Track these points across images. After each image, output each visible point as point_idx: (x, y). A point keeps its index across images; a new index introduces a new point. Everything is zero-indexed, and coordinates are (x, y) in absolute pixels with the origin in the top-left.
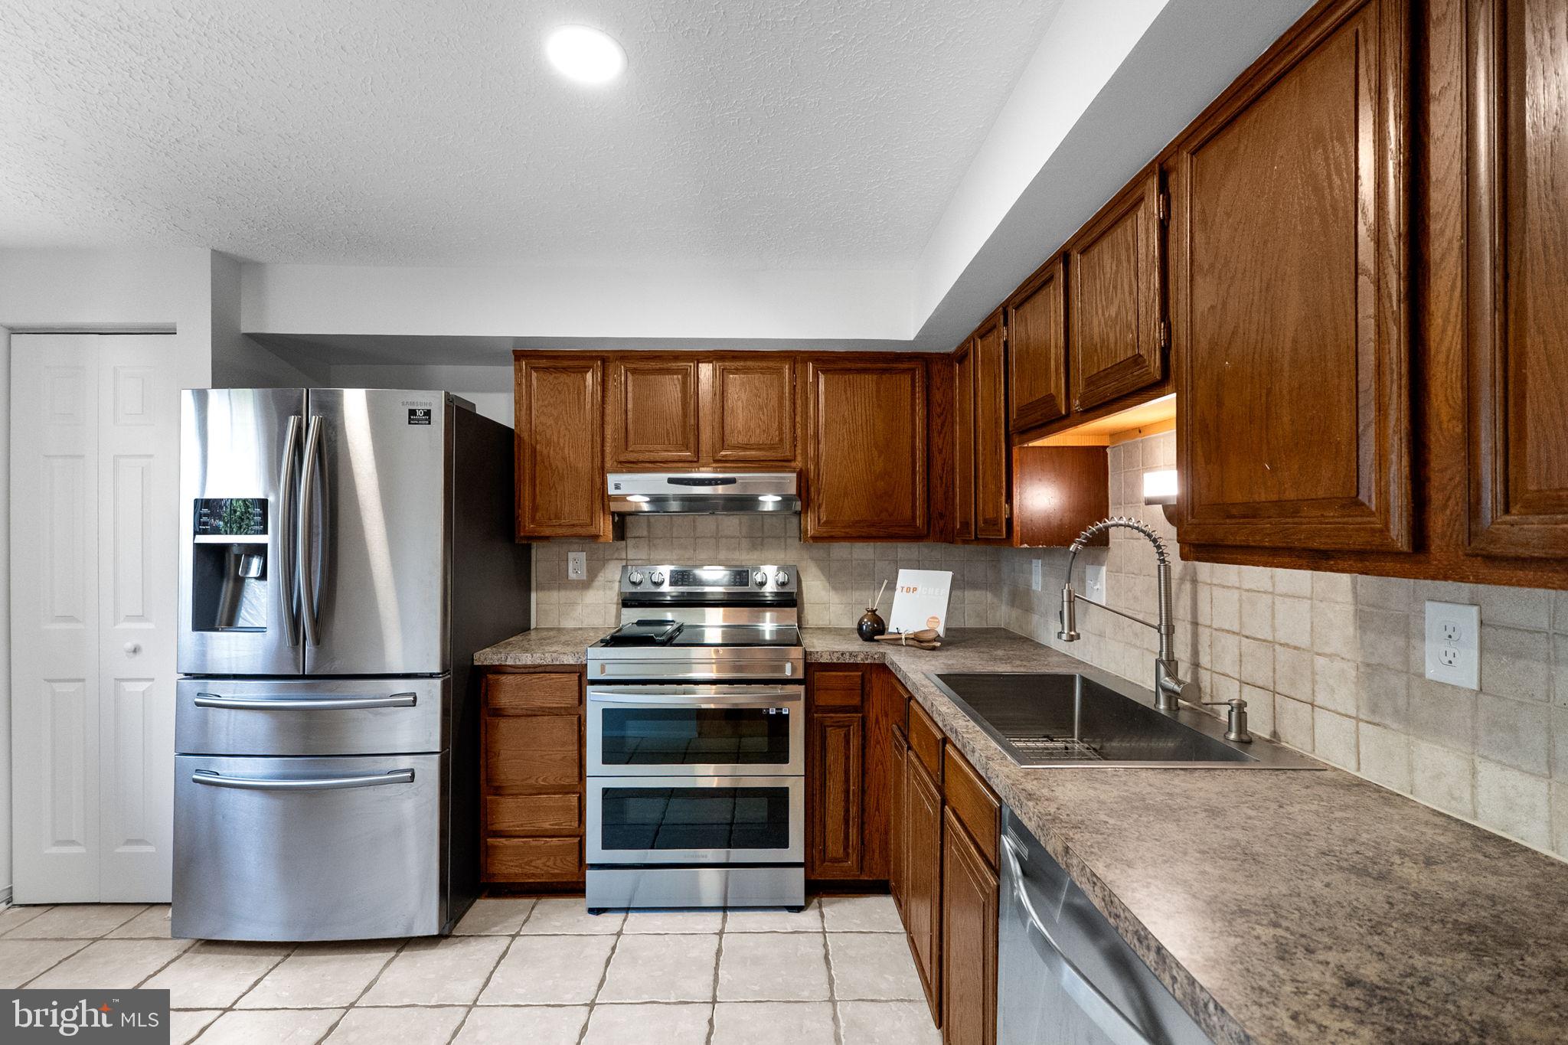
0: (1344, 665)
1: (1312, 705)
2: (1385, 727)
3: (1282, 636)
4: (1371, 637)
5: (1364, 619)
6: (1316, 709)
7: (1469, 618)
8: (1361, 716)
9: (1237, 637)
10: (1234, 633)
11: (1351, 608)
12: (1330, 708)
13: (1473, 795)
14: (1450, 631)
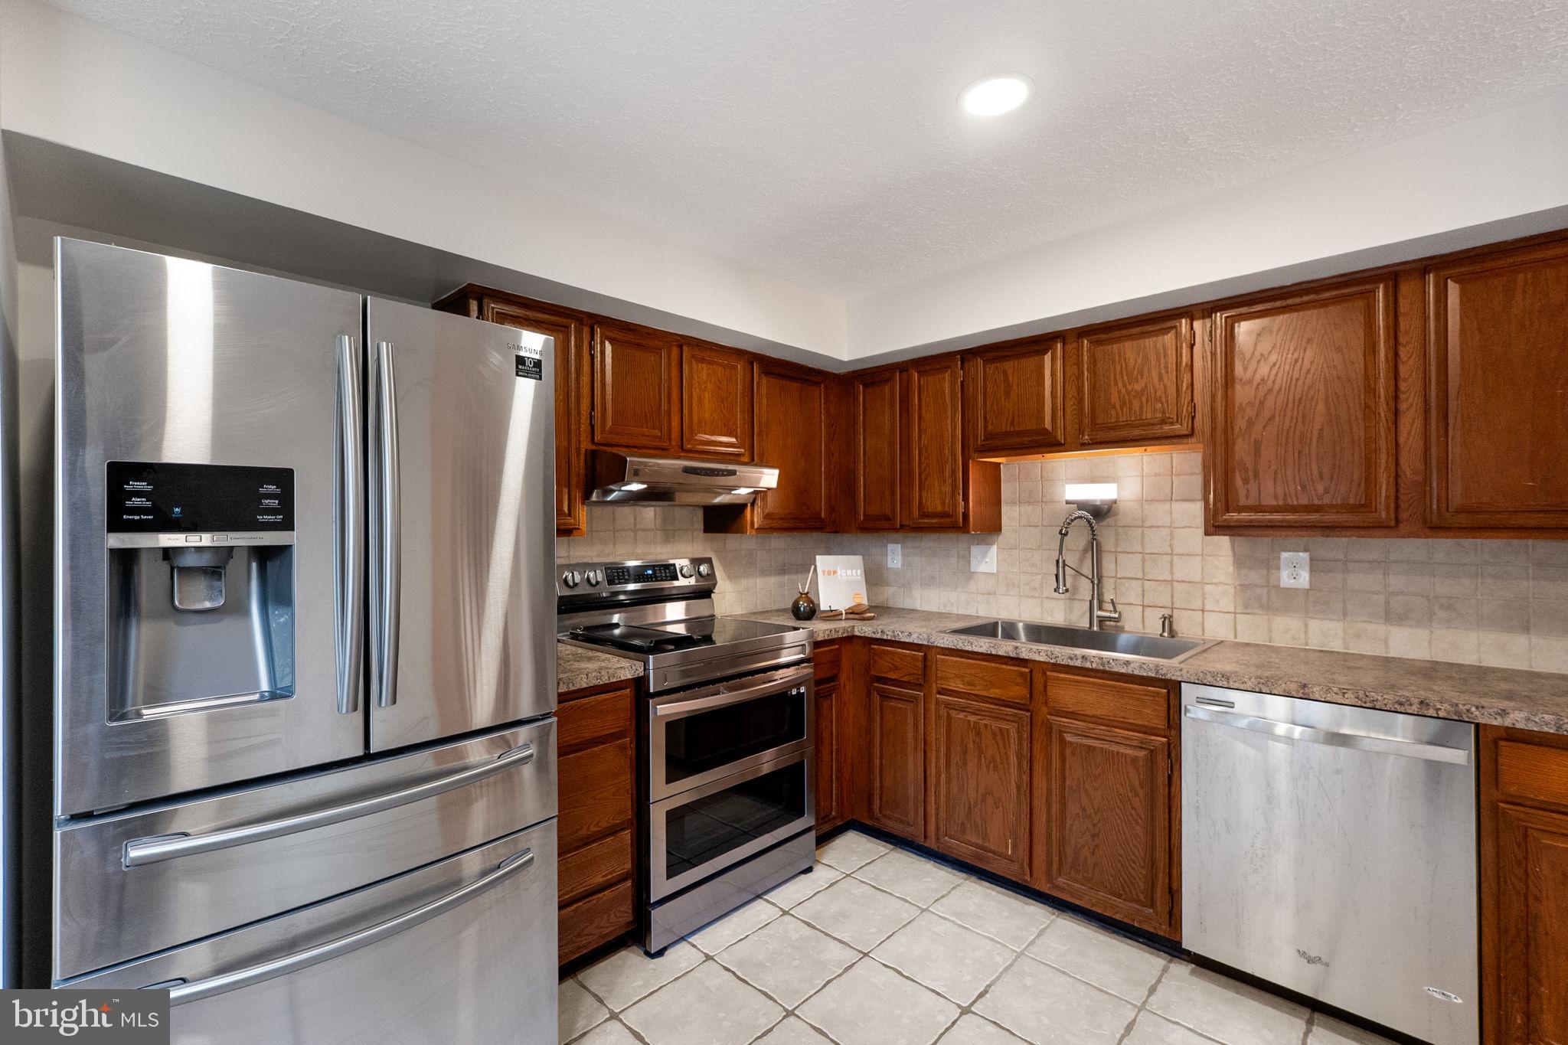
0: (1226, 587)
1: (1203, 611)
2: (1254, 614)
3: (1178, 576)
4: (1244, 571)
5: (1239, 562)
6: (1205, 613)
7: (1304, 556)
8: (1238, 611)
9: (1141, 581)
10: (1137, 579)
11: (1231, 559)
12: (1215, 610)
13: (1306, 636)
14: (1295, 564)
